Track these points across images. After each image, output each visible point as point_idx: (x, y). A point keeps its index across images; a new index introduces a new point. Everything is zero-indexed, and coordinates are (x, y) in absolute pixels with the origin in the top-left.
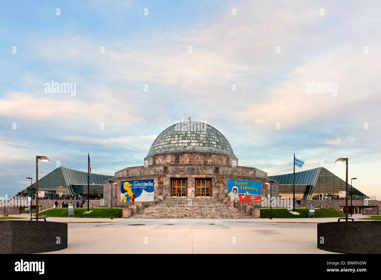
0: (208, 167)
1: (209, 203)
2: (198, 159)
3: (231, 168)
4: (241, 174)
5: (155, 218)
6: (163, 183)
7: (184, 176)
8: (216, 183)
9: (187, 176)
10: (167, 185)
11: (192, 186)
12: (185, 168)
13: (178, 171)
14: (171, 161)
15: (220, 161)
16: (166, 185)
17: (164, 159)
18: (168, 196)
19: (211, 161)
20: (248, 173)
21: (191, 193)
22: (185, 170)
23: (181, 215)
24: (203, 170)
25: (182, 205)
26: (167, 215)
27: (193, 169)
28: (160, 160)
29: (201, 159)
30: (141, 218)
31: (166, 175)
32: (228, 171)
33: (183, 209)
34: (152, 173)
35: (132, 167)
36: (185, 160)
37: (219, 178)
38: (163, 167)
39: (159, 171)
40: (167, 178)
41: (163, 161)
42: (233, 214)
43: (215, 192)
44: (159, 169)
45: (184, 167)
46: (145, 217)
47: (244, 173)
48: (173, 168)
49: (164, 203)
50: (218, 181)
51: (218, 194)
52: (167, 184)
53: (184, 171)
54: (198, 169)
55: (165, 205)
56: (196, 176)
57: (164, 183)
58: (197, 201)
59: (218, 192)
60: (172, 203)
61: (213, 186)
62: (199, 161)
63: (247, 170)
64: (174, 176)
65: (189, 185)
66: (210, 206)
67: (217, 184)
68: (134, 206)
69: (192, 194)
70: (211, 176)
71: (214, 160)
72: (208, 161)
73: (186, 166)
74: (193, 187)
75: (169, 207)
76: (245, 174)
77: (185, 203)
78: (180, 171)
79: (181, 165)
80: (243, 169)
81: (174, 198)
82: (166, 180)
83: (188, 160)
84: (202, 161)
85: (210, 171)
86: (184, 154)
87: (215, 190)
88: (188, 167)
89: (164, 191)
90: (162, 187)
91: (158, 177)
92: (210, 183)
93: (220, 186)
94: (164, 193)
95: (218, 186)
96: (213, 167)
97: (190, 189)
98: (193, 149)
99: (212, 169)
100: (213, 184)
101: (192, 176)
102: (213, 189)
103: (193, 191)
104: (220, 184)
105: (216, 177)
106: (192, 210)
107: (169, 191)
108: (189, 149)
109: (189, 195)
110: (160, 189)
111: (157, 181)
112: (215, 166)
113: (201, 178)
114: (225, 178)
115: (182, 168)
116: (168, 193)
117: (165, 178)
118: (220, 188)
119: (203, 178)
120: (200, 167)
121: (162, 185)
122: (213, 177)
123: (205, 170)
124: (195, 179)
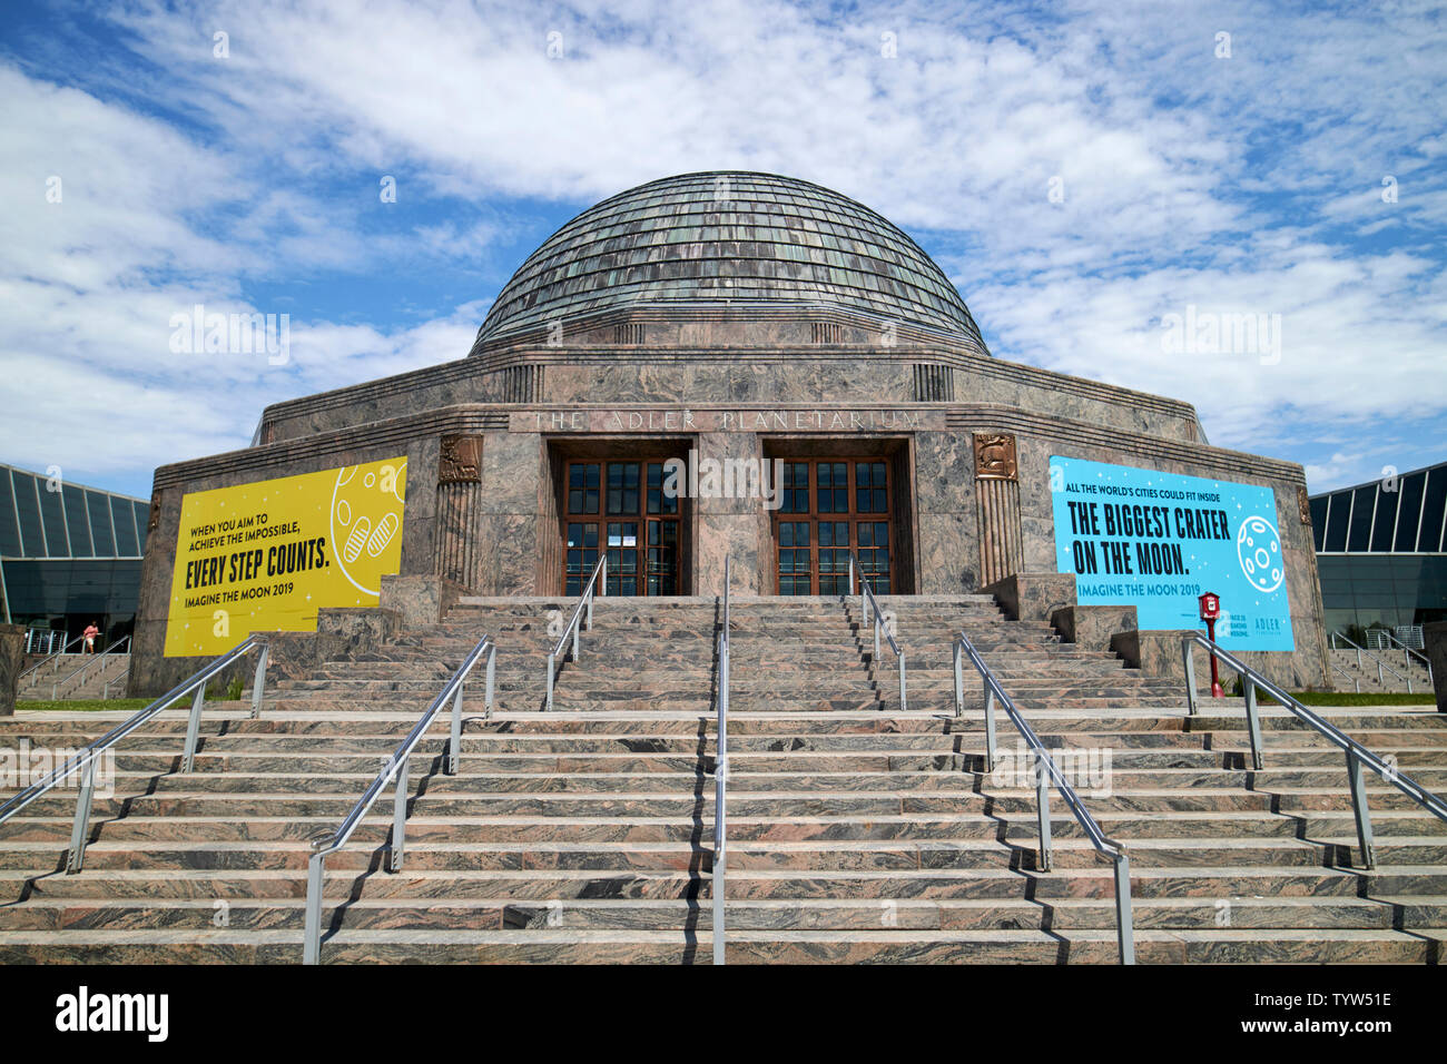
3: (1032, 389)
6: (477, 482)
7: (668, 423)
8: (944, 482)
9: (689, 422)
10: (513, 502)
11: (738, 509)
12: (673, 379)
16: (501, 496)
21: (722, 566)
22: (679, 394)
27: (743, 388)
31: (512, 417)
37: (969, 441)
38: (501, 375)
40: (512, 441)
43: (939, 557)
44: (472, 391)
45: (666, 372)
48: (579, 380)
50: (959, 461)
51: (968, 579)
52: (513, 487)
53: (664, 398)
54: (780, 388)
56: (762, 422)
57: (489, 480)
58: (789, 632)
59: (965, 562)
61: (924, 506)
63: (1144, 414)
64: (574, 423)
65: (707, 501)
67: (951, 487)
69: (735, 581)
70: (897, 424)
73: (690, 361)
74: (743, 518)
79: (643, 356)
80: (1113, 402)
82: (504, 460)
86: (681, 326)
87: (938, 544)
88: (703, 367)
89: (485, 554)
90: (469, 518)
91: (438, 434)
92: (889, 484)
93: (980, 502)
94: (480, 568)
95: (963, 508)
96: (905, 367)
97: (713, 536)
98: (742, 293)
99: (896, 381)
100: (923, 488)
101: (738, 424)
102: (922, 533)
103: (748, 555)
104: (982, 486)
105: (941, 432)
106: (742, 751)
107: (526, 549)
108: (714, 293)
109: (708, 586)
110: (449, 534)
111: (429, 467)
112: (917, 363)
113: (817, 437)
114: (1023, 442)
115: (653, 379)
116: (522, 569)
117: (503, 438)
118: (985, 524)
119: (833, 437)
120: (802, 372)
121: (470, 501)
122: (915, 429)
123: (837, 388)
124: (759, 447)
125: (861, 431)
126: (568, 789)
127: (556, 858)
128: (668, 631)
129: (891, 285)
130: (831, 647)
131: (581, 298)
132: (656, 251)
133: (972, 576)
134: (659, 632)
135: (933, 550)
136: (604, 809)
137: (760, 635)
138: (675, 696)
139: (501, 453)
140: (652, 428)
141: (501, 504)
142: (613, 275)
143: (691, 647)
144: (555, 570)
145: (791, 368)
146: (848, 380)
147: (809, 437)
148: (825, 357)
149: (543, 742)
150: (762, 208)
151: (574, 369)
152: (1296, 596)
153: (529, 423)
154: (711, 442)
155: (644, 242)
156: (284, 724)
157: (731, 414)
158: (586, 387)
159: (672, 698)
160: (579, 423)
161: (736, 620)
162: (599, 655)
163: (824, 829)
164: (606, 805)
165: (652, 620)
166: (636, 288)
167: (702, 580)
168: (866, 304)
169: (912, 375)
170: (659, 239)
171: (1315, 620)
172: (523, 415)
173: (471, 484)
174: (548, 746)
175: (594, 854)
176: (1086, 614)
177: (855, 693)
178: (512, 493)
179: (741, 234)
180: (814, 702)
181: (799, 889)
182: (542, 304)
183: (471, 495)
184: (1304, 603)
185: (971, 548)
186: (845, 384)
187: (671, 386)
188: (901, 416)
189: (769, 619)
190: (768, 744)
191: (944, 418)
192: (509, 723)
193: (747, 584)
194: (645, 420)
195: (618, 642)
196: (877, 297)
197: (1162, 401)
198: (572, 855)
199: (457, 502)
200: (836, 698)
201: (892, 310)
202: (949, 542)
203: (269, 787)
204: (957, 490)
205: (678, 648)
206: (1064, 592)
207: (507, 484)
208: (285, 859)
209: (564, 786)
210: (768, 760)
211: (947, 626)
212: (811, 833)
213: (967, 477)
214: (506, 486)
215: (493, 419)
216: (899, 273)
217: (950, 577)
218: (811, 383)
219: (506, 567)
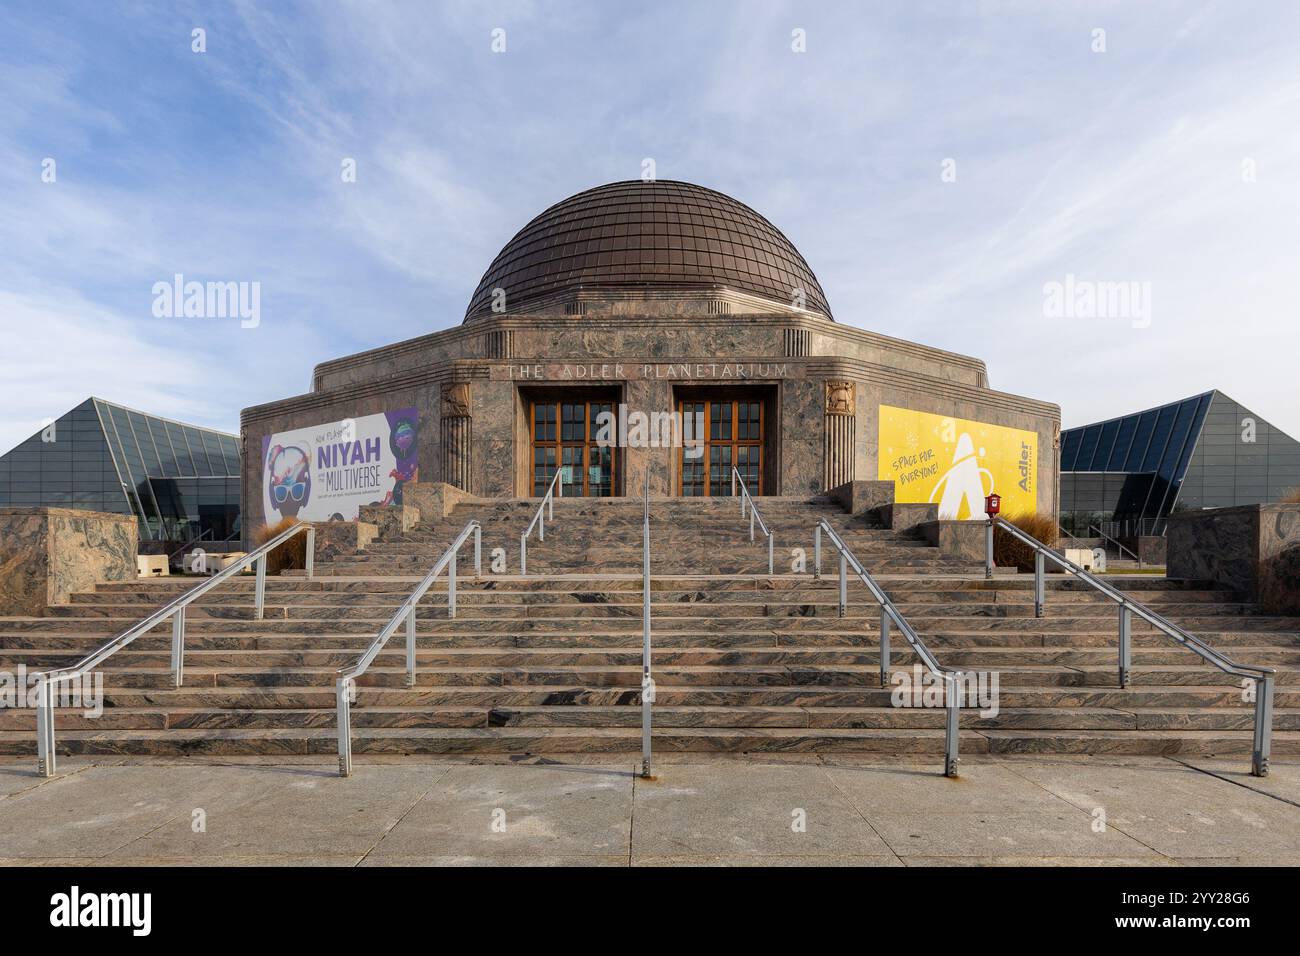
0: (747, 332)
3: (869, 348)
6: (469, 418)
7: (605, 373)
8: (802, 416)
9: (620, 372)
10: (496, 431)
12: (608, 341)
13: (569, 357)
16: (486, 428)
21: (642, 477)
22: (612, 353)
25: (573, 549)
27: (658, 349)
31: (493, 369)
37: (821, 385)
38: (482, 339)
40: (492, 386)
43: (795, 470)
44: (462, 352)
45: (603, 337)
48: (540, 342)
50: (814, 401)
51: (814, 486)
52: (494, 421)
56: (671, 371)
57: (478, 417)
59: (813, 474)
61: (786, 435)
64: (538, 373)
67: (807, 420)
69: (652, 487)
70: (769, 374)
73: (620, 327)
79: (586, 324)
82: (487, 401)
86: (613, 304)
87: (794, 461)
88: (629, 331)
89: (477, 469)
90: (465, 444)
91: (439, 382)
92: (762, 419)
93: (827, 431)
94: (474, 480)
95: (815, 435)
96: (777, 332)
97: (637, 455)
99: (770, 343)
100: (787, 420)
101: (655, 374)
102: (783, 454)
103: (661, 469)
104: (830, 419)
105: (803, 380)
106: (660, 601)
109: (633, 490)
110: (450, 455)
111: (435, 406)
112: (786, 328)
113: (712, 383)
114: (861, 387)
115: (593, 342)
116: (504, 479)
117: (486, 386)
118: (829, 447)
119: (723, 383)
120: (702, 336)
121: (465, 431)
122: (783, 377)
123: (727, 348)
124: (670, 391)
125: (744, 379)
126: (535, 628)
127: (526, 677)
128: (605, 520)
130: (719, 531)
133: (818, 484)
134: (599, 522)
135: (791, 466)
136: (561, 642)
137: (669, 524)
139: (485, 396)
140: (593, 376)
141: (487, 433)
143: (622, 532)
144: (527, 481)
145: (693, 332)
146: (735, 342)
147: (706, 384)
148: (719, 324)
149: (517, 596)
151: (536, 334)
153: (503, 374)
154: (636, 388)
156: (329, 584)
157: (650, 366)
159: (608, 566)
160: (540, 374)
161: (653, 513)
162: (557, 537)
163: (721, 656)
164: (563, 640)
165: (594, 513)
167: (628, 487)
169: (782, 338)
172: (500, 368)
173: (465, 419)
174: (520, 598)
175: (554, 674)
176: (902, 509)
177: (736, 562)
178: (494, 425)
180: (707, 569)
181: (703, 699)
183: (465, 428)
185: (818, 464)
186: (733, 345)
187: (607, 347)
188: (773, 368)
189: (677, 513)
190: (679, 596)
191: (805, 369)
192: (492, 583)
193: (660, 488)
194: (588, 371)
195: (571, 528)
198: (538, 675)
199: (455, 431)
200: (721, 567)
202: (802, 460)
203: (318, 628)
204: (811, 423)
205: (613, 532)
206: (886, 495)
207: (490, 419)
208: (329, 679)
209: (532, 626)
210: (679, 608)
211: (801, 518)
212: (711, 659)
213: (819, 412)
214: (490, 420)
215: (478, 371)
217: (802, 485)
218: (708, 345)
219: (492, 478)
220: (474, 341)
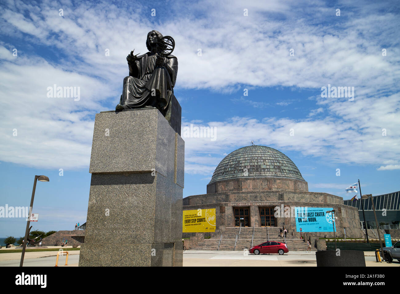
0: (272, 194)
1: (273, 234)
2: (262, 185)
3: (297, 195)
4: (309, 200)
5: (215, 250)
6: (225, 212)
7: (247, 205)
9: (249, 204)
10: (229, 214)
11: (256, 215)
12: (247, 196)
13: (240, 199)
14: (234, 188)
15: (286, 186)
16: (228, 214)
17: (227, 186)
18: (230, 227)
19: (276, 187)
20: (317, 199)
21: (254, 222)
22: (248, 198)
23: (242, 247)
24: (267, 198)
25: (245, 236)
26: (228, 247)
27: (256, 197)
28: (223, 187)
29: (265, 185)
30: (202, 249)
31: (228, 204)
32: (294, 197)
33: (244, 240)
34: (214, 202)
35: (194, 196)
36: (248, 186)
39: (221, 199)
40: (228, 207)
41: (226, 188)
42: (296, 246)
44: (221, 197)
45: (246, 195)
46: (206, 249)
47: (313, 199)
49: (225, 234)
51: (284, 223)
53: (246, 199)
54: (261, 197)
55: (226, 236)
56: (258, 204)
57: (226, 212)
58: (260, 231)
59: (283, 222)
60: (233, 234)
62: (263, 187)
63: (316, 196)
65: (252, 214)
66: (274, 237)
68: (195, 238)
69: (256, 224)
71: (279, 185)
72: (273, 186)
73: (249, 193)
75: (230, 238)
76: (314, 201)
77: (248, 234)
78: (243, 199)
79: (243, 193)
80: (311, 194)
81: (236, 228)
82: (228, 209)
83: (251, 187)
84: (267, 187)
85: (274, 199)
88: (251, 194)
89: (226, 221)
90: (224, 216)
91: (219, 206)
97: (253, 218)
98: (256, 175)
99: (276, 196)
101: (255, 205)
102: (278, 218)
103: (257, 221)
107: (231, 220)
108: (252, 175)
109: (253, 224)
110: (222, 218)
111: (219, 210)
112: (279, 193)
113: (265, 206)
114: (291, 206)
116: (231, 223)
119: (267, 206)
121: (224, 214)
122: (276, 205)
123: (269, 197)
124: (258, 207)
125: (270, 205)
128: (248, 231)
129: (280, 170)
131: (231, 175)
132: (243, 167)
138: (249, 238)
140: (245, 205)
142: (236, 171)
144: (234, 223)
146: (270, 196)
148: (267, 193)
150: (259, 158)
151: (234, 195)
152: (337, 224)
154: (252, 207)
155: (240, 165)
157: (254, 203)
158: (236, 197)
160: (236, 205)
161: (255, 230)
166: (240, 174)
168: (276, 175)
170: (243, 165)
171: (340, 227)
172: (230, 204)
179: (256, 164)
180: (261, 238)
182: (225, 175)
184: (338, 225)
185: (284, 220)
186: (269, 196)
188: (275, 203)
189: (259, 229)
191: (280, 203)
196: (278, 173)
197: (319, 193)
199: (222, 215)
201: (280, 175)
202: (281, 219)
207: (228, 212)
215: (226, 204)
216: (282, 167)
217: (282, 224)
218: (265, 196)
219: (229, 222)
220: (223, 196)
